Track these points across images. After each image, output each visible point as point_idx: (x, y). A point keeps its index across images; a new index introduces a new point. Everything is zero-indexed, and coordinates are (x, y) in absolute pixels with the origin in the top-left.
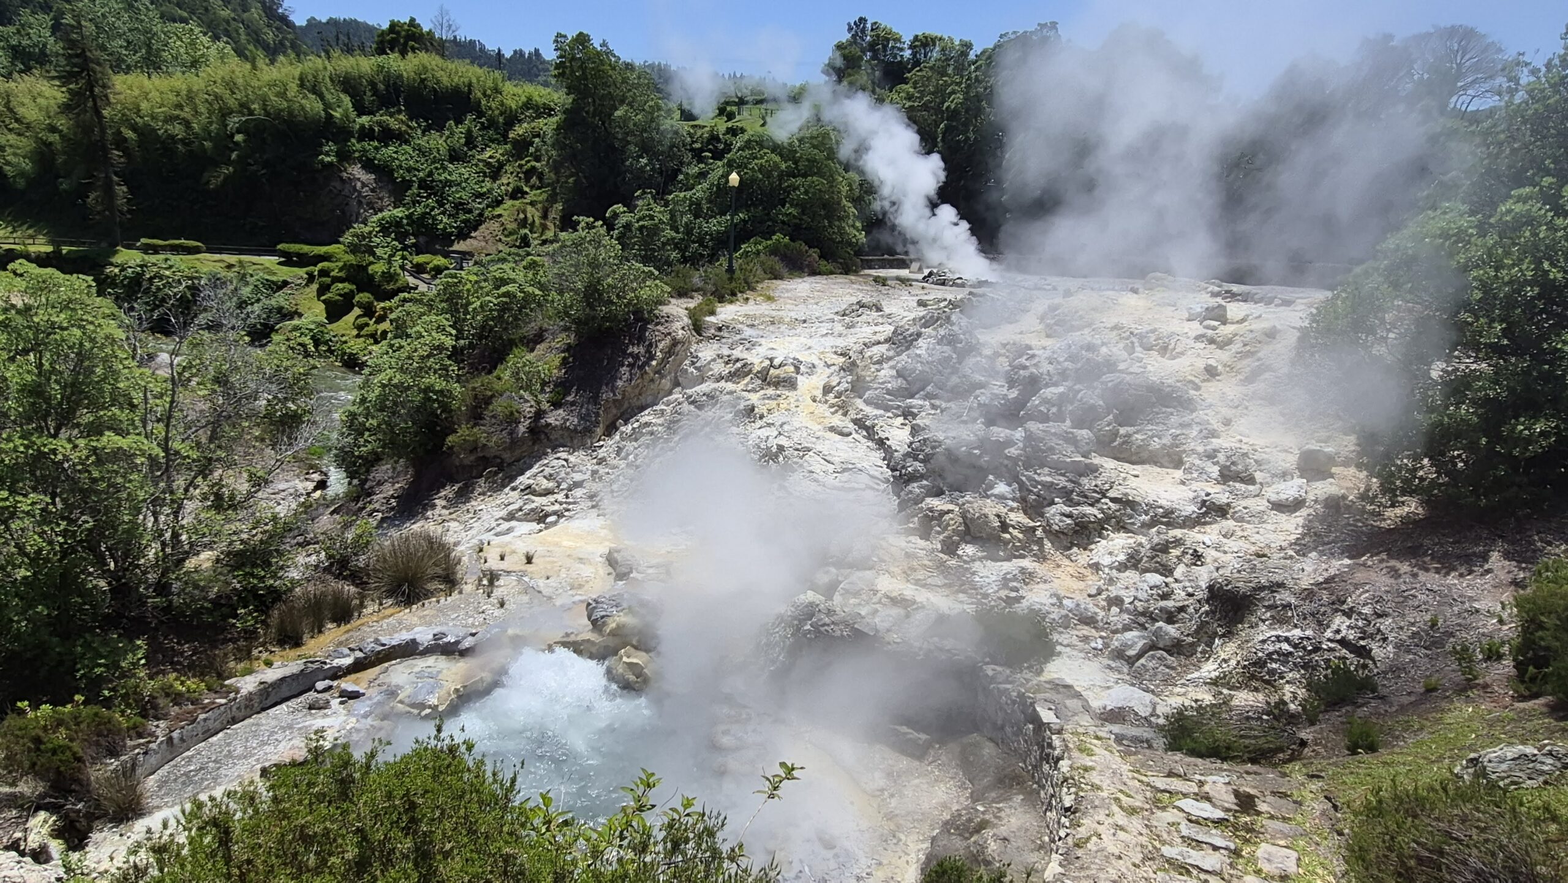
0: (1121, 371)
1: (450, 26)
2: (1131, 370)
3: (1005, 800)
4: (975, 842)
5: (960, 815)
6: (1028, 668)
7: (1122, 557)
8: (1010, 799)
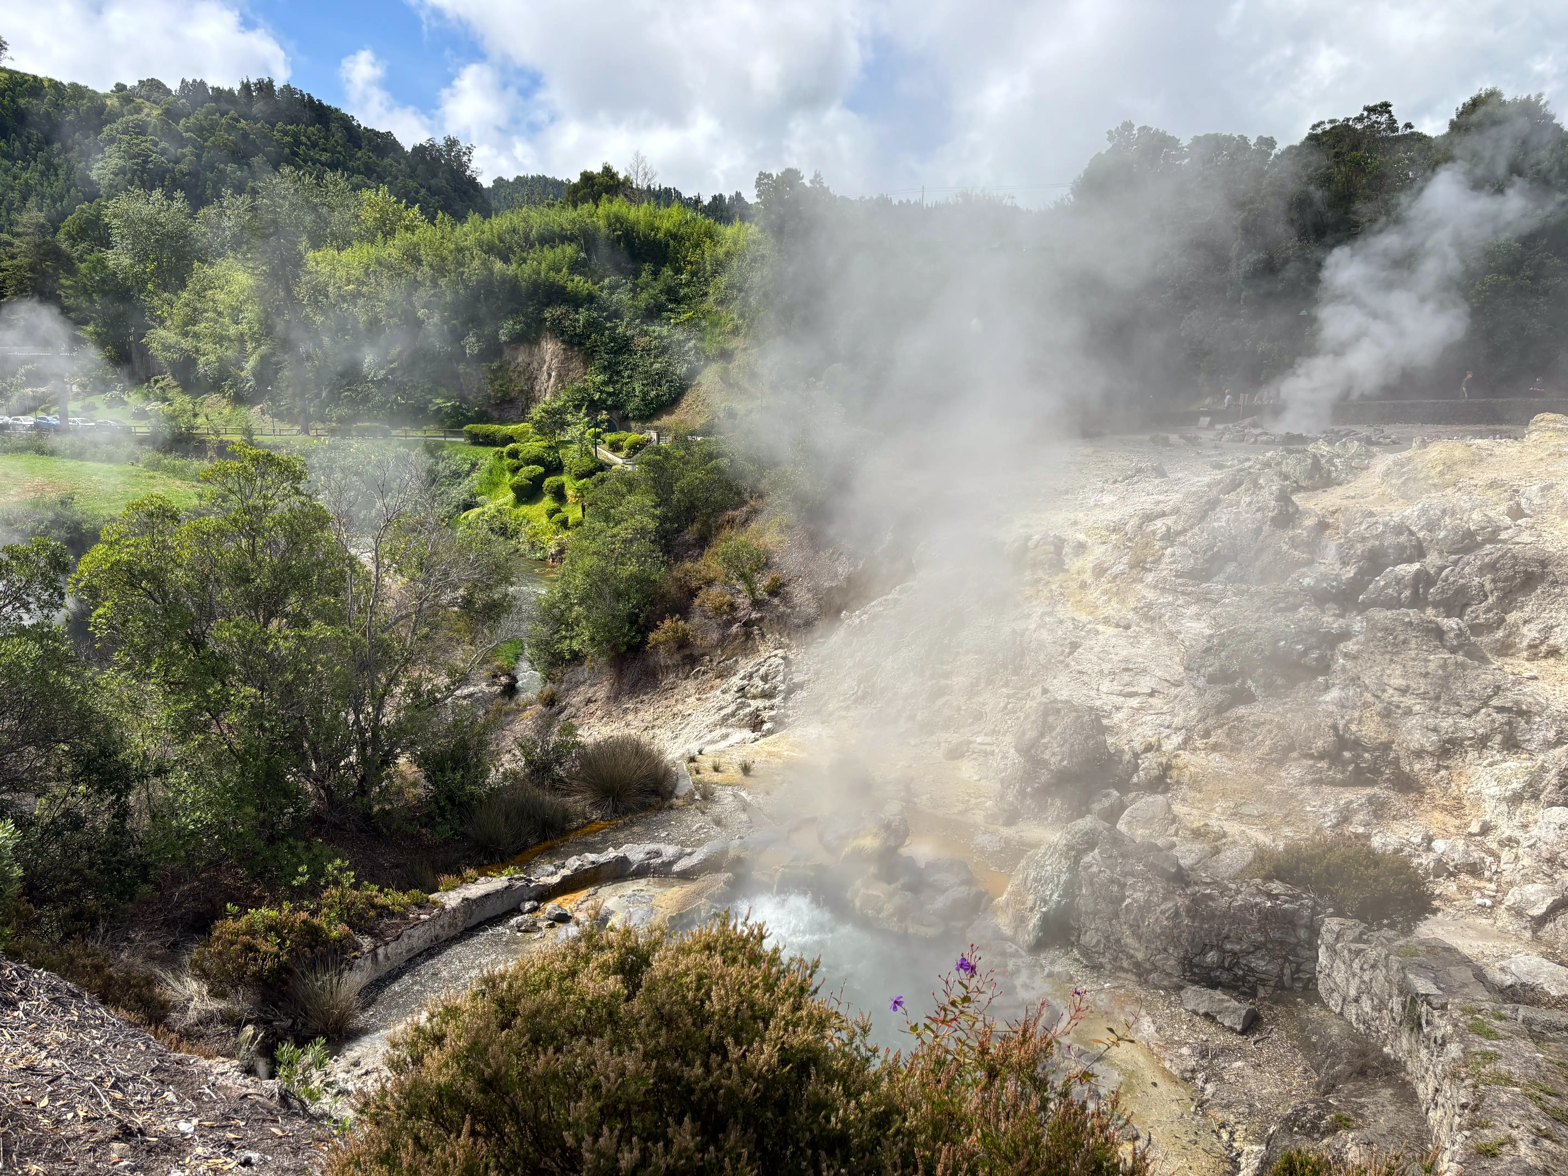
0: (1504, 542)
1: (646, 174)
2: (1517, 539)
3: (1368, 1094)
4: (1328, 1146)
5: (1305, 1110)
6: (1387, 926)
7: (1516, 785)
8: (1375, 1093)
